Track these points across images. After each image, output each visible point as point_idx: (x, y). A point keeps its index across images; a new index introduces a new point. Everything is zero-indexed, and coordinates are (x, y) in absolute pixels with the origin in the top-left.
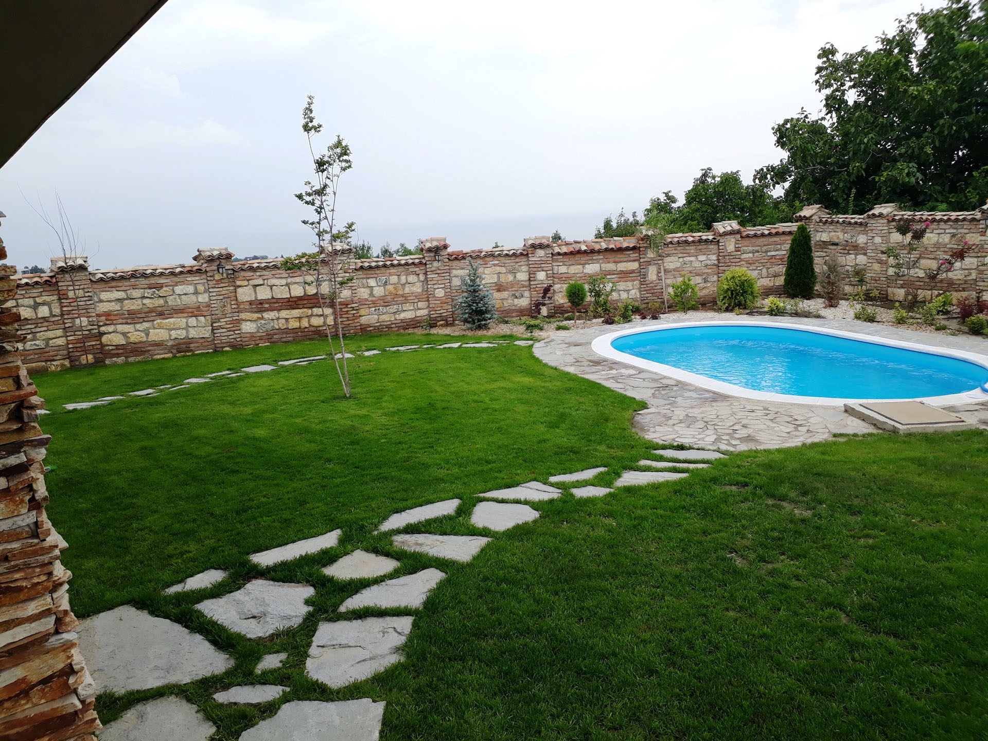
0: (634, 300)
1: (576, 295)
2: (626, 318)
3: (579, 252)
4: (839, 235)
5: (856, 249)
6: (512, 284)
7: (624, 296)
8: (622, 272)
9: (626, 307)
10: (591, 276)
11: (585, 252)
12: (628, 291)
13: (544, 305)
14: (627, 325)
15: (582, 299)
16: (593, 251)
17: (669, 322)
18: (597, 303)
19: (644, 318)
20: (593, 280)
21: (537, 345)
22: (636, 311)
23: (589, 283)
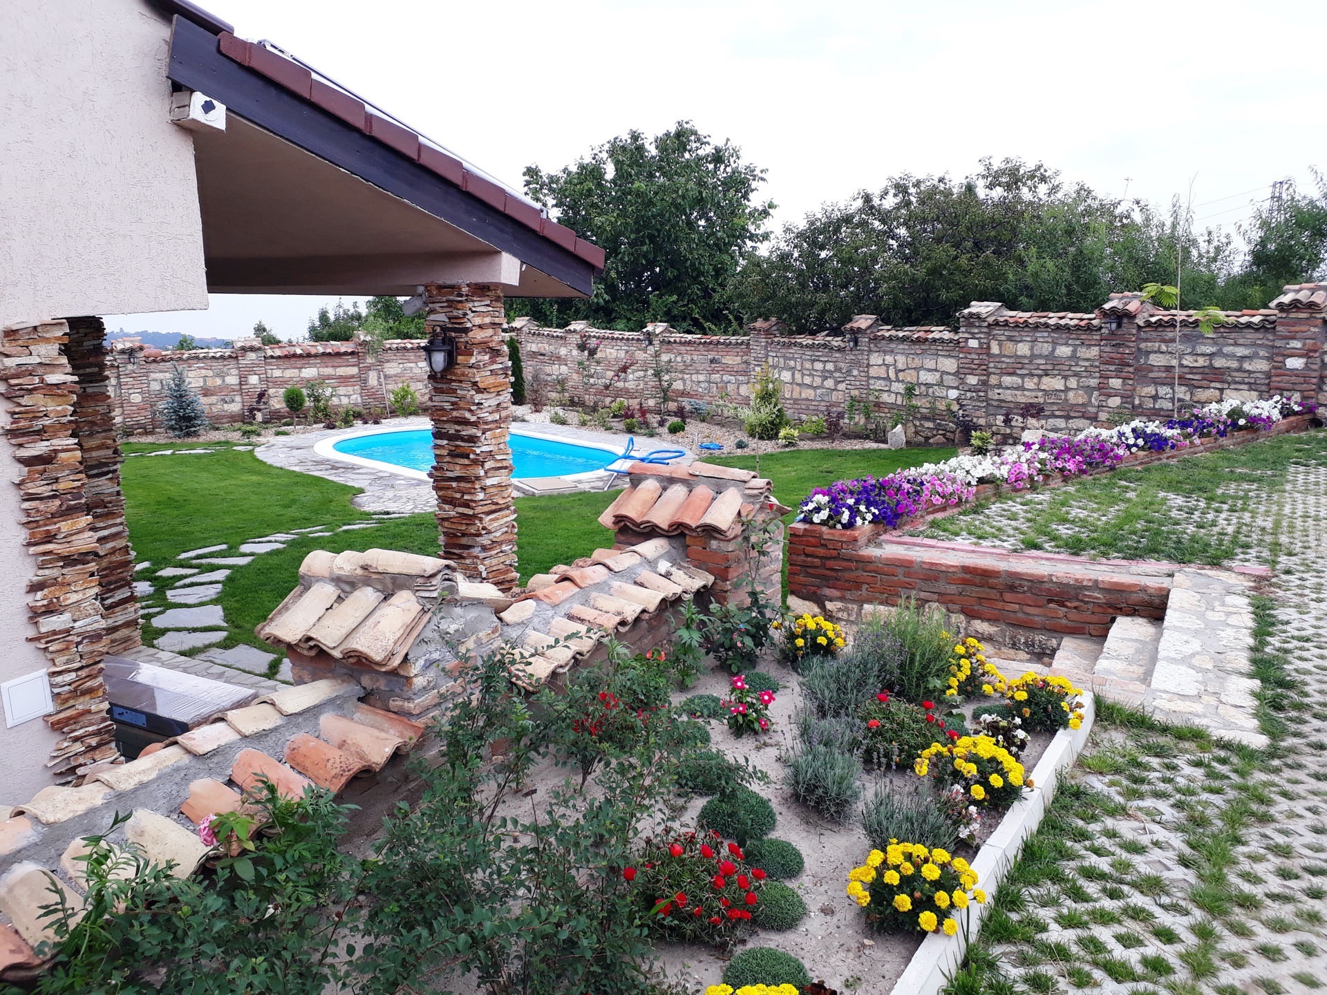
0: (356, 405)
1: (294, 401)
2: (347, 423)
3: (294, 356)
4: (546, 347)
5: (558, 359)
6: (220, 389)
7: (345, 401)
8: (341, 377)
9: (347, 412)
10: (308, 381)
11: (301, 356)
12: (349, 396)
13: (259, 410)
14: (348, 430)
15: (301, 404)
16: (309, 355)
17: (390, 426)
18: (317, 408)
19: (366, 423)
20: (311, 384)
21: (257, 449)
22: (358, 416)
23: (307, 388)
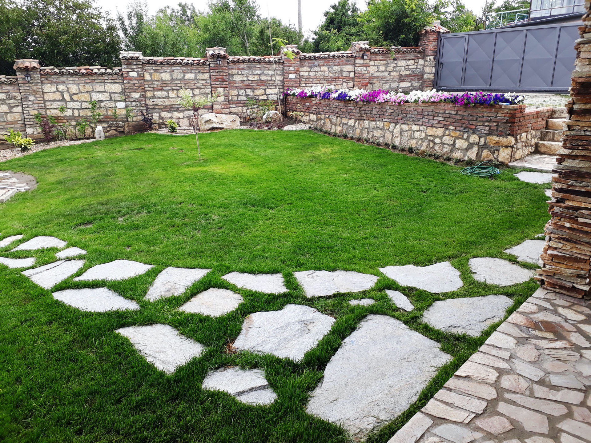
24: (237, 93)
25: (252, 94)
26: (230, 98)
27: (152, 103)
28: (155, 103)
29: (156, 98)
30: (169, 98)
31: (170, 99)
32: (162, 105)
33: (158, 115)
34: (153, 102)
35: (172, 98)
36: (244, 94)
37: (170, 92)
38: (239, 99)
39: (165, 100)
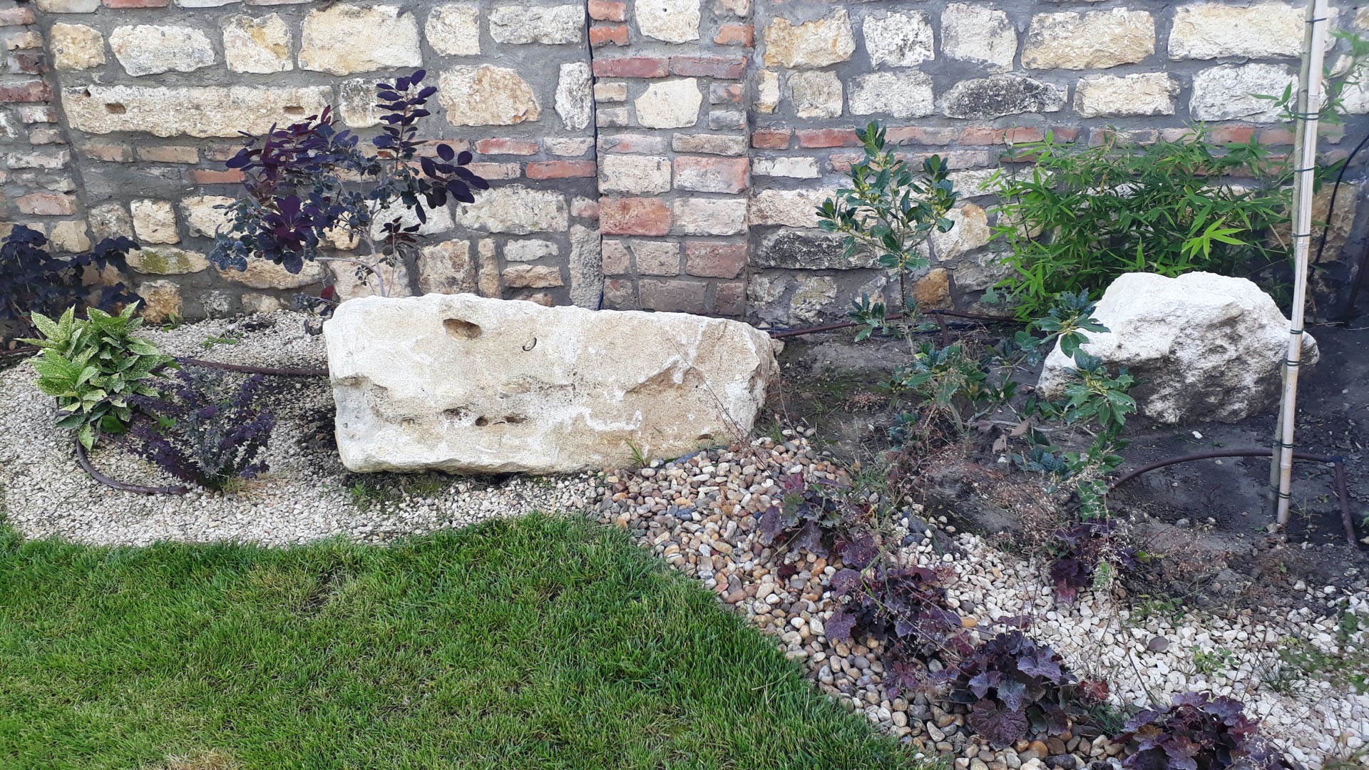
24: (846, 47)
25: (1003, 54)
26: (770, 95)
27: (111, 123)
28: (133, 120)
29: (131, 81)
30: (232, 79)
31: (239, 92)
32: (183, 138)
33: (163, 212)
34: (115, 108)
35: (253, 80)
36: (915, 56)
37: (231, 32)
38: (862, 106)
39: (199, 94)
